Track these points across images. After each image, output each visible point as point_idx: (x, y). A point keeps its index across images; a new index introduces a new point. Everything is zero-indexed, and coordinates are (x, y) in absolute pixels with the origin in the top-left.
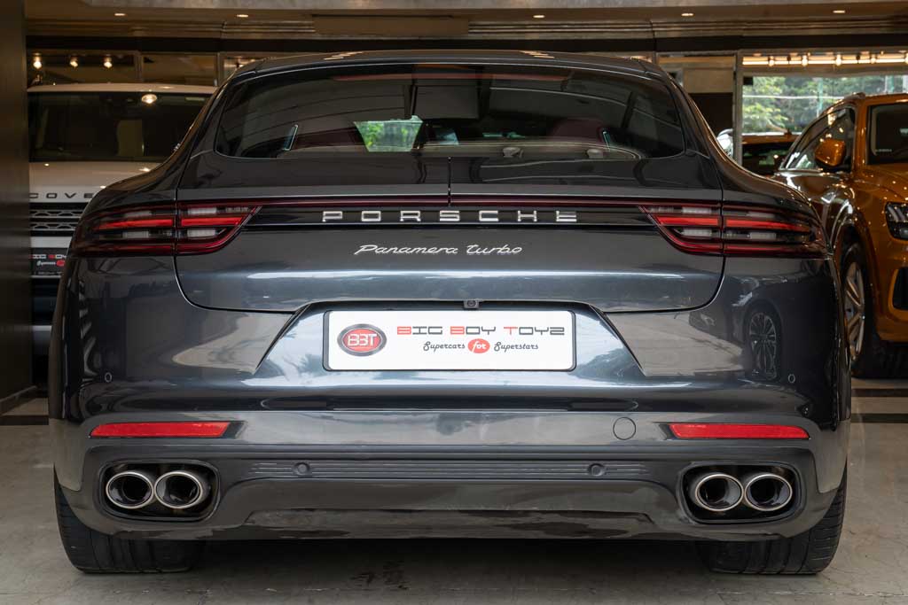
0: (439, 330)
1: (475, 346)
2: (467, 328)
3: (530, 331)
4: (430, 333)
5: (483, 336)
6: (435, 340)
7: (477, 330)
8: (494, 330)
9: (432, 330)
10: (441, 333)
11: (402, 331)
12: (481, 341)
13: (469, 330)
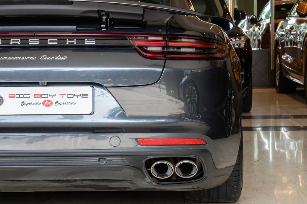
0: (28, 96)
1: (46, 103)
2: (42, 95)
3: (72, 96)
4: (24, 97)
5: (50, 98)
6: (27, 101)
7: (47, 96)
8: (55, 96)
9: (25, 96)
10: (30, 97)
11: (11, 96)
12: (49, 101)
13: (43, 96)
